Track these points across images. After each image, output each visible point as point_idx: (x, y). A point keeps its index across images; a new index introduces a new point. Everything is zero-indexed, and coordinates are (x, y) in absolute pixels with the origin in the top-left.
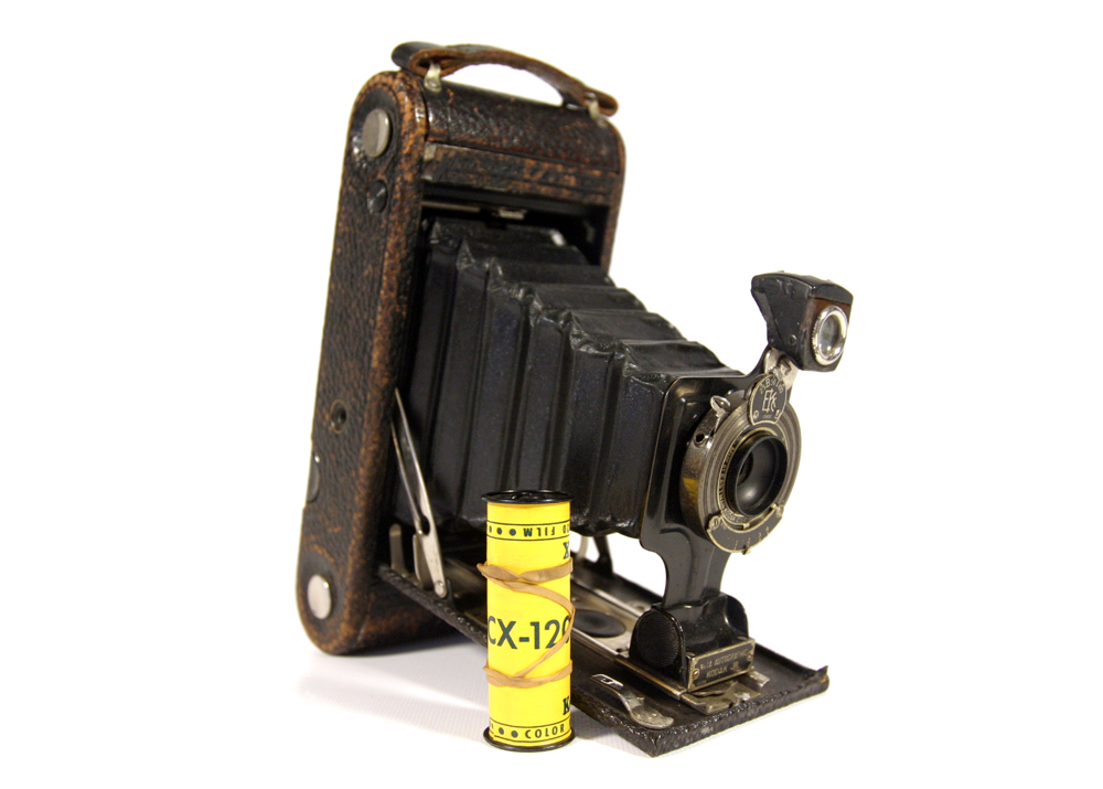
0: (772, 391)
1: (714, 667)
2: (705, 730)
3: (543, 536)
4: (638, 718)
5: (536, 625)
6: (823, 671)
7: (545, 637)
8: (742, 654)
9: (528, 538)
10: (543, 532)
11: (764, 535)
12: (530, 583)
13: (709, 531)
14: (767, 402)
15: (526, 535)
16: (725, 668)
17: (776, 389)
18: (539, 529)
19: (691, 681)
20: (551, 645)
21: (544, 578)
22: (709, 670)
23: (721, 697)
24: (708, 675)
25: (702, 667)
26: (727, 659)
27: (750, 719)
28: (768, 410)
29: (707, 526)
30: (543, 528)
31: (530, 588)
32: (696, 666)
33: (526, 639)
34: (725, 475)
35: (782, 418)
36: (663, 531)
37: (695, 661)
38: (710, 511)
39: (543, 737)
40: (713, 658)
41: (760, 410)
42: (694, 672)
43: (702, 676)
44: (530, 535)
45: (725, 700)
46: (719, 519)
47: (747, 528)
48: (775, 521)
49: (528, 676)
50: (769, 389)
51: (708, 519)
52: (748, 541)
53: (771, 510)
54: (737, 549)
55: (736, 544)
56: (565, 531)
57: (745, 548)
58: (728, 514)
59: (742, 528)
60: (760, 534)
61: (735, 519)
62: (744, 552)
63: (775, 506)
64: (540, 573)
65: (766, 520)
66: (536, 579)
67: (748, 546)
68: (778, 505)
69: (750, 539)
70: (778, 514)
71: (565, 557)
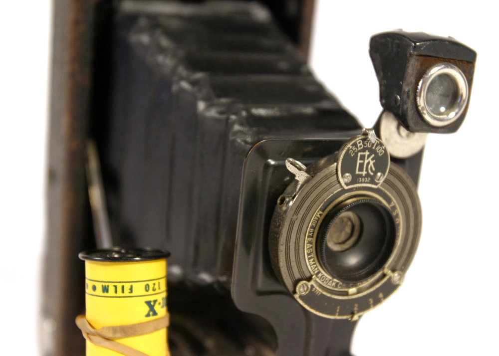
0: (367, 153)
3: (119, 293)
9: (105, 294)
10: (119, 289)
11: (377, 301)
12: (108, 339)
13: (297, 296)
14: (361, 165)
15: (104, 291)
17: (372, 151)
18: (116, 287)
21: (118, 335)
28: (364, 173)
29: (295, 292)
30: (119, 286)
31: (107, 343)
34: (314, 240)
35: (387, 181)
36: (260, 293)
38: (297, 276)
41: (352, 172)
44: (107, 291)
46: (310, 284)
47: (354, 294)
48: (390, 288)
50: (364, 150)
51: (296, 283)
52: (354, 307)
53: (384, 275)
54: (340, 314)
55: (338, 311)
56: (147, 290)
57: (353, 314)
58: (322, 278)
59: (346, 294)
60: (371, 301)
61: (334, 284)
62: (352, 317)
63: (389, 273)
64: (115, 329)
65: (377, 286)
66: (110, 335)
67: (356, 312)
68: (393, 271)
69: (356, 305)
70: (396, 280)
71: (148, 315)
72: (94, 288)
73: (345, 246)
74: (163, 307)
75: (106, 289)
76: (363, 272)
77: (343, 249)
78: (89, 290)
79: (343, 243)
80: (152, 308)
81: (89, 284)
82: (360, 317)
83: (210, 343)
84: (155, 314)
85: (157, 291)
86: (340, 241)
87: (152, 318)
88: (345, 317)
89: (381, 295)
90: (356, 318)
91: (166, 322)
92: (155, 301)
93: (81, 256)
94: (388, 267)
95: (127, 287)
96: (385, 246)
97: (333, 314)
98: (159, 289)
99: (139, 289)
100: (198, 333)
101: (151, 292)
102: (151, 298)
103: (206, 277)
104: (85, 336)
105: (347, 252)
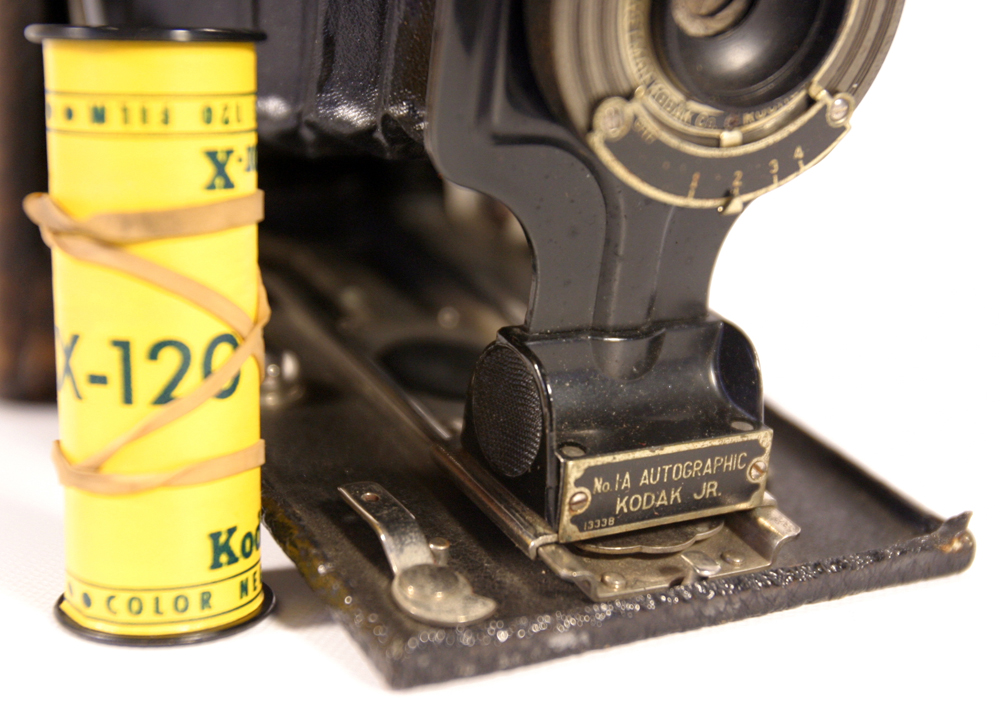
1: (636, 488)
2: (561, 640)
3: (135, 125)
4: (408, 596)
5: (124, 346)
6: (959, 523)
7: (150, 377)
8: (732, 463)
9: (98, 128)
10: (135, 115)
11: (789, 168)
12: (108, 244)
13: (596, 141)
15: (93, 120)
16: (676, 495)
18: (125, 108)
19: (566, 517)
20: (165, 398)
22: (622, 494)
23: (661, 562)
24: (620, 505)
25: (598, 485)
26: (681, 472)
27: (714, 621)
29: (590, 128)
30: (135, 107)
31: (105, 255)
32: (578, 483)
33: (98, 380)
36: (502, 140)
37: (575, 469)
39: (148, 614)
40: (635, 468)
42: (576, 496)
43: (601, 509)
44: (103, 120)
45: (664, 571)
46: (631, 108)
47: (735, 146)
49: (109, 469)
51: (594, 105)
52: (734, 178)
53: (810, 102)
54: (697, 196)
55: (694, 184)
56: (208, 120)
57: (728, 196)
58: (660, 98)
59: (717, 143)
60: (775, 164)
61: (687, 116)
62: (725, 206)
63: (822, 95)
64: (126, 220)
65: (792, 128)
66: (112, 232)
67: (736, 191)
68: (833, 93)
69: (739, 174)
70: (835, 116)
71: (211, 187)
72: (69, 114)
73: (716, 24)
74: (248, 170)
75: (99, 116)
76: (762, 88)
77: (711, 32)
78: (54, 121)
79: (712, 14)
80: (220, 169)
81: (54, 103)
82: (746, 204)
83: (351, 298)
84: (229, 185)
85: (234, 126)
86: (704, 11)
87: (221, 194)
88: (709, 204)
89: (799, 153)
90: (735, 206)
91: (256, 212)
92: (229, 153)
93: (32, 33)
94: (820, 82)
95: (155, 111)
96: (817, 24)
97: (682, 192)
98: (239, 120)
99: (187, 116)
100: (323, 278)
101: (217, 125)
102: (220, 144)
103: (352, 115)
104: (48, 238)
105: (720, 38)
